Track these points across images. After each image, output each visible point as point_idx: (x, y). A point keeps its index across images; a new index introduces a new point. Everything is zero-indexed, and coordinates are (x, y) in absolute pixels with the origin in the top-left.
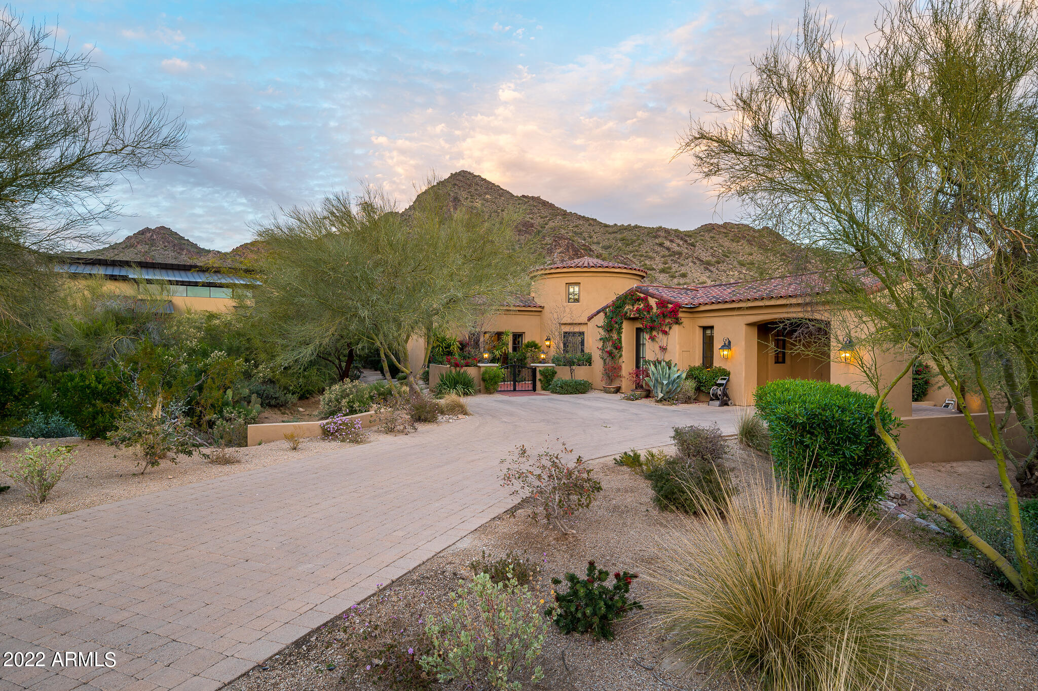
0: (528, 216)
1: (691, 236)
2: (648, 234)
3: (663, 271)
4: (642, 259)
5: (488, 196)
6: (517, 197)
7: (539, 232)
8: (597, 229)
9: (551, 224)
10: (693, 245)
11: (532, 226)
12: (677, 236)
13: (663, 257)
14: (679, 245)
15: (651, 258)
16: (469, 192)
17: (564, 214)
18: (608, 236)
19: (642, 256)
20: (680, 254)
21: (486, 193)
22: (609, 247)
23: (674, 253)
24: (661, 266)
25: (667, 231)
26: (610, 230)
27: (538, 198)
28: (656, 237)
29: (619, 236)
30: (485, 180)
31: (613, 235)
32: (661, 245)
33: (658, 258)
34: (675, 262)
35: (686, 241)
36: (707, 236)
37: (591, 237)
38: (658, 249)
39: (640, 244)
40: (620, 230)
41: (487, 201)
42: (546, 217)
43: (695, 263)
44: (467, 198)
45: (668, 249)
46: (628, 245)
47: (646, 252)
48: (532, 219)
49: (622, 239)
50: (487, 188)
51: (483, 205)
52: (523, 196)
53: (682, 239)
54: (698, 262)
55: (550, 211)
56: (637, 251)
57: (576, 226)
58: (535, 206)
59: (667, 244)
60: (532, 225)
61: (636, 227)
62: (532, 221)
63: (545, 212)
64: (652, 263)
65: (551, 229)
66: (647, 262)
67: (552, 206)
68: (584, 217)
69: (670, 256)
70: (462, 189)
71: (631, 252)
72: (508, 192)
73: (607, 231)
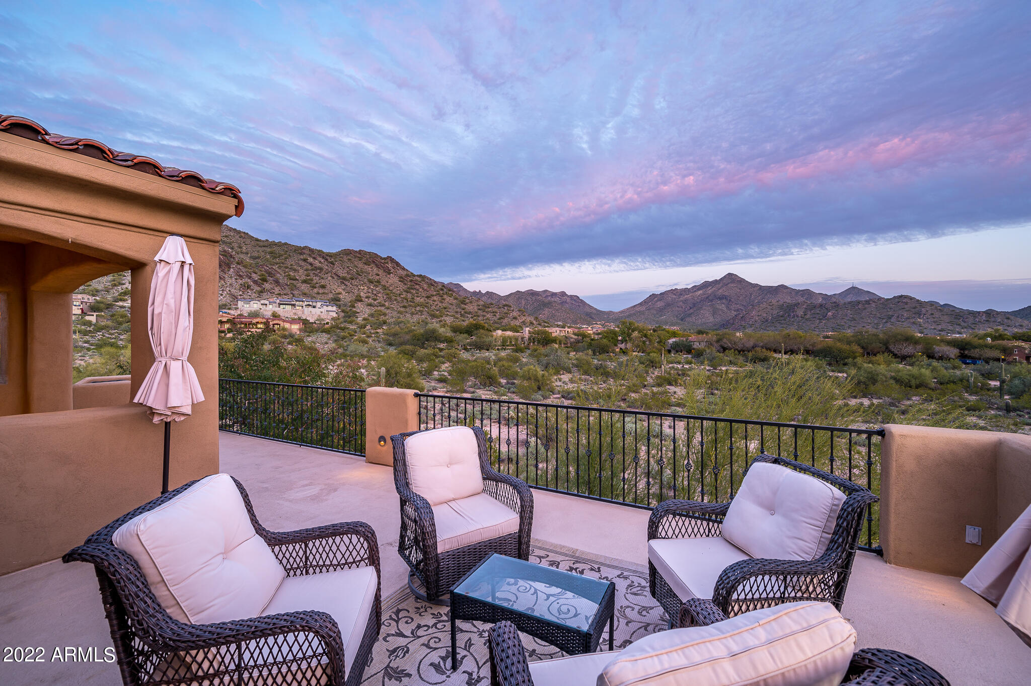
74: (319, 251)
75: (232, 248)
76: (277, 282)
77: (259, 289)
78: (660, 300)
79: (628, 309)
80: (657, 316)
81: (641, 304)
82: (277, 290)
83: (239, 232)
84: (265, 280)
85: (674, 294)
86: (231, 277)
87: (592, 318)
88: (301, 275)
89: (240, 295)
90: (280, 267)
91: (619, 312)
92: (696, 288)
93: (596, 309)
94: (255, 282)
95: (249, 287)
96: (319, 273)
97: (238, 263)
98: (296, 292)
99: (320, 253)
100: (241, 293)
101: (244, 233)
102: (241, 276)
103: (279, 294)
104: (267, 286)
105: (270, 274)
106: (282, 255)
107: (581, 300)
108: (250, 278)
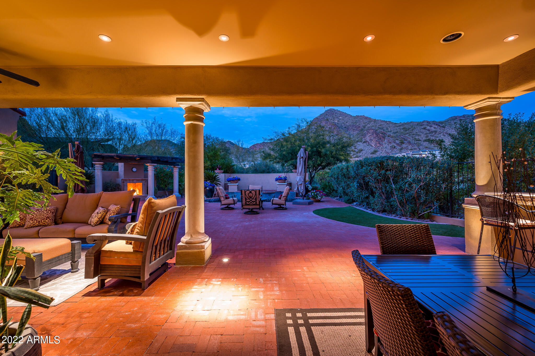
1: (442, 123)
2: (418, 125)
3: (425, 141)
4: (414, 136)
6: (353, 116)
7: (362, 129)
8: (391, 125)
9: (368, 125)
10: (444, 127)
12: (434, 124)
13: (426, 134)
14: (435, 128)
15: (419, 135)
16: (333, 117)
17: (375, 121)
18: (397, 128)
19: (414, 135)
20: (436, 132)
21: (340, 116)
22: (397, 132)
23: (432, 132)
24: (424, 138)
25: (428, 122)
26: (398, 125)
27: (363, 116)
28: (421, 125)
29: (402, 127)
30: (340, 111)
31: (399, 127)
32: (425, 128)
33: (422, 135)
34: (433, 136)
35: (439, 125)
36: (452, 122)
37: (387, 129)
38: (424, 131)
39: (413, 129)
40: (403, 124)
41: (340, 119)
42: (366, 123)
43: (445, 136)
44: (332, 119)
45: (429, 130)
46: (406, 130)
47: (416, 133)
49: (404, 128)
51: (338, 121)
52: (357, 116)
53: (437, 125)
54: (446, 135)
55: (368, 120)
56: (411, 133)
57: (380, 125)
58: (361, 119)
59: (428, 128)
60: (359, 127)
61: (411, 122)
62: (360, 125)
63: (365, 121)
64: (419, 137)
65: (368, 127)
66: (417, 137)
67: (369, 118)
68: (384, 121)
69: (430, 133)
70: (330, 116)
71: (408, 133)
72: (350, 115)
73: (396, 126)
74: (433, 122)
75: (384, 130)
76: (409, 143)
77: (400, 148)
82: (410, 147)
83: (386, 122)
84: (402, 143)
86: (386, 144)
88: (423, 137)
89: (391, 152)
90: (409, 135)
94: (397, 144)
95: (395, 147)
96: (435, 134)
97: (388, 136)
98: (421, 147)
99: (434, 123)
100: (391, 151)
101: (389, 121)
102: (390, 142)
103: (411, 149)
104: (404, 146)
105: (405, 140)
106: (410, 129)
108: (395, 142)
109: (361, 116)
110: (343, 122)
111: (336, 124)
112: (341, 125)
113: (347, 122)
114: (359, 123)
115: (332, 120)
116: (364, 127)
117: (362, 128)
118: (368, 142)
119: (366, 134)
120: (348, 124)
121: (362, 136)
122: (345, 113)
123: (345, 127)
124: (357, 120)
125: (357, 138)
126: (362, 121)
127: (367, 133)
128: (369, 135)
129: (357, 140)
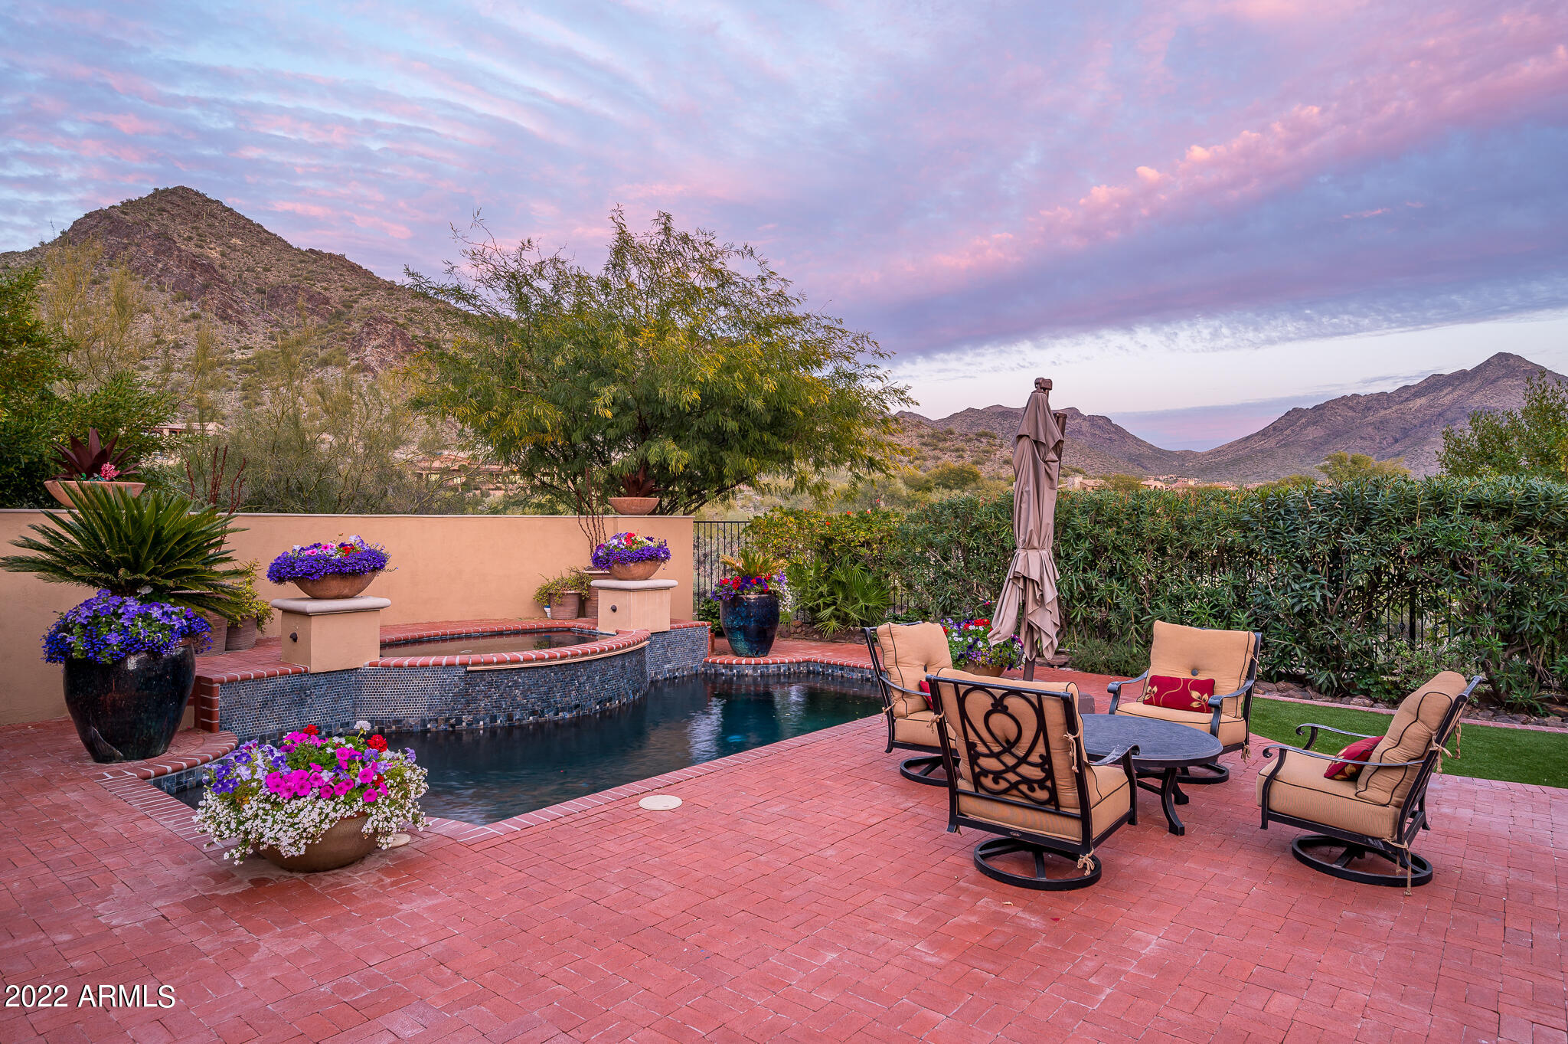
0: (318, 285)
5: (235, 241)
6: (299, 250)
7: (340, 313)
9: (364, 302)
11: (327, 303)
16: (196, 228)
17: (391, 288)
21: (231, 235)
27: (341, 258)
30: (230, 210)
41: (234, 249)
42: (356, 289)
44: (190, 238)
48: (326, 289)
50: (234, 226)
51: (223, 255)
52: (312, 251)
55: (362, 281)
57: (411, 311)
58: (332, 268)
60: (326, 301)
62: (328, 294)
63: (351, 280)
65: (365, 309)
67: (368, 274)
70: (178, 220)
72: (280, 239)
78: (1315, 423)
79: (1230, 445)
80: (1309, 460)
81: (1264, 433)
85: (1351, 408)
87: (1146, 468)
91: (1210, 453)
92: (1407, 393)
93: (1151, 447)
107: (1117, 427)
109: (331, 256)
110: (251, 263)
111: (217, 267)
112: (240, 277)
113: (266, 270)
114: (325, 285)
115: (191, 245)
116: (345, 306)
117: (340, 307)
118: (372, 370)
119: (364, 335)
120: (272, 278)
121: (343, 340)
122: (259, 226)
123: (261, 291)
124: (313, 267)
125: (323, 348)
126: (336, 277)
127: (368, 334)
128: (375, 343)
129: (322, 354)
